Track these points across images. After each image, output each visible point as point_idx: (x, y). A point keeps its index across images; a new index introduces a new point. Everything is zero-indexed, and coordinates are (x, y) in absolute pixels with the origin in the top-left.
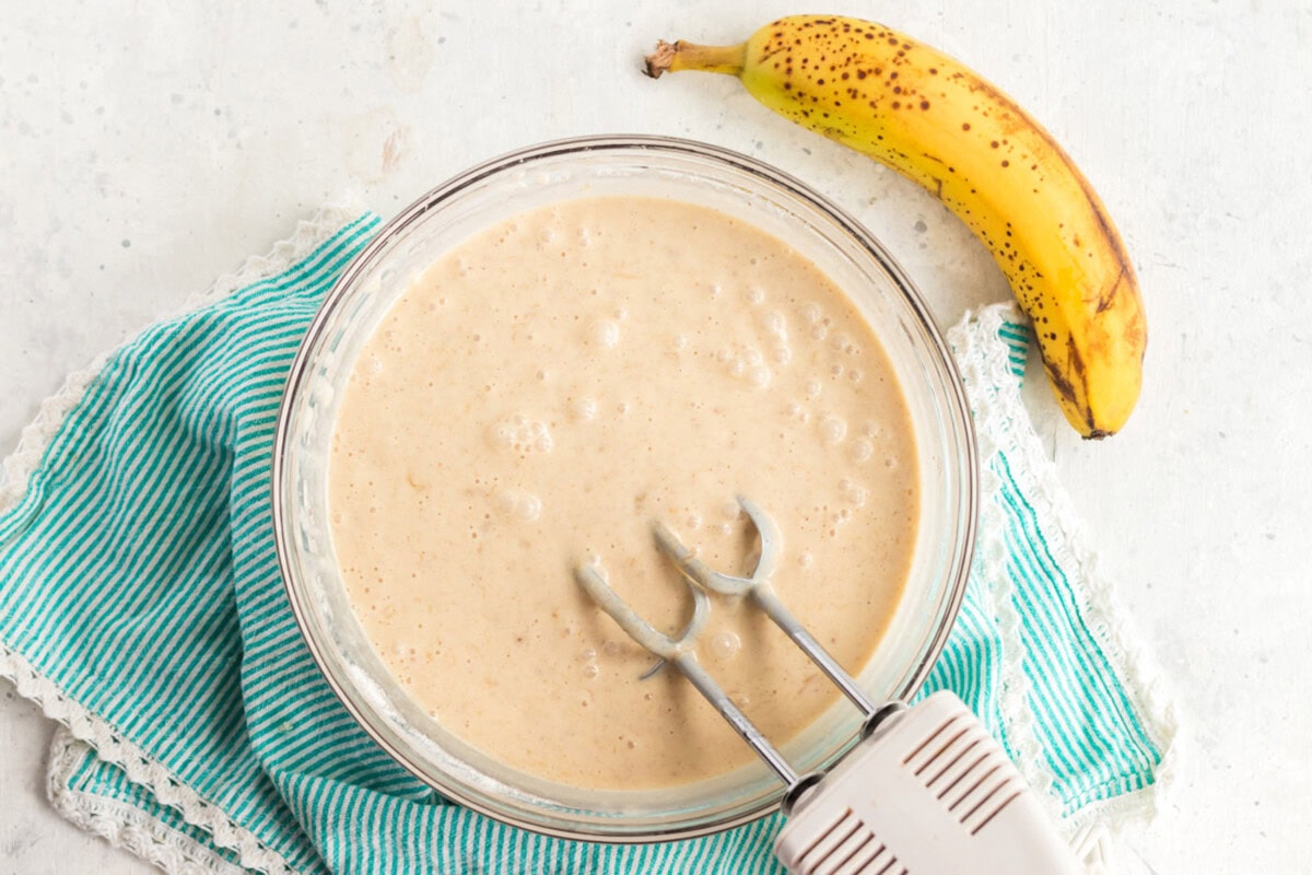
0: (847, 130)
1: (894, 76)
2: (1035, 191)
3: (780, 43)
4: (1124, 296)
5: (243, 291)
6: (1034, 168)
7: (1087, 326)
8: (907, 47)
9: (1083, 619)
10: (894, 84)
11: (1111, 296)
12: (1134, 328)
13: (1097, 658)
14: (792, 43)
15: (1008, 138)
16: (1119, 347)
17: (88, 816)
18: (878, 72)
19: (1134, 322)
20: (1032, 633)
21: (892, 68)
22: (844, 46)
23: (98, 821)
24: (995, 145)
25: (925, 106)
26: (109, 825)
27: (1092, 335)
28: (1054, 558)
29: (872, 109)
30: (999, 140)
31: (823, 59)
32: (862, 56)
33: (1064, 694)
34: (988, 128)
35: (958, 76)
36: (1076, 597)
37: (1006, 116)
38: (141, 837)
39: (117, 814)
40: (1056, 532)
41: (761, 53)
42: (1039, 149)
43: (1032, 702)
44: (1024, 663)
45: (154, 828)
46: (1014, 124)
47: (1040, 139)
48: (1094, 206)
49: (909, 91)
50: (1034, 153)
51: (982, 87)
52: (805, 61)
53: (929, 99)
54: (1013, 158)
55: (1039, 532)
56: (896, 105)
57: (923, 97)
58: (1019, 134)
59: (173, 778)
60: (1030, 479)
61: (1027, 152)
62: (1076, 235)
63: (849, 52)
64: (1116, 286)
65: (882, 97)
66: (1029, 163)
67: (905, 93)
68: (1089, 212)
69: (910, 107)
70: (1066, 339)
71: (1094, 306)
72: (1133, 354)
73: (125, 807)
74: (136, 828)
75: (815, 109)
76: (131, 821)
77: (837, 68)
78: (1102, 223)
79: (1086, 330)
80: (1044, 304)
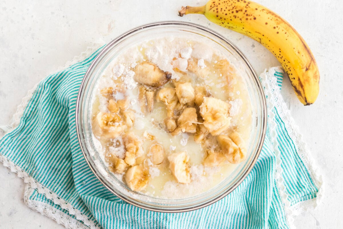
0: (234, 27)
1: (246, 11)
2: (286, 39)
3: (214, 5)
4: (313, 66)
5: (73, 66)
6: (286, 33)
7: (303, 75)
8: (249, 3)
9: (297, 153)
10: (246, 13)
11: (309, 66)
12: (316, 75)
13: (301, 163)
14: (218, 4)
15: (278, 26)
16: (312, 80)
17: (35, 207)
18: (241, 10)
19: (316, 73)
20: (283, 156)
21: (245, 9)
22: (232, 4)
23: (38, 208)
24: (275, 28)
25: (255, 19)
26: (40, 209)
27: (305, 78)
28: (290, 136)
29: (240, 21)
30: (276, 26)
31: (226, 8)
32: (237, 6)
33: (292, 173)
34: (272, 23)
35: (263, 10)
36: (295, 147)
37: (277, 20)
38: (49, 212)
39: (43, 206)
40: (290, 129)
41: (209, 8)
42: (287, 28)
43: (283, 175)
44: (281, 164)
45: (52, 210)
46: (279, 22)
47: (287, 25)
48: (303, 42)
49: (250, 15)
50: (285, 29)
51: (270, 12)
52: (222, 9)
53: (255, 17)
54: (280, 31)
55: (285, 129)
56: (247, 19)
57: (254, 16)
58: (281, 24)
59: (58, 197)
60: (283, 115)
61: (284, 29)
62: (298, 51)
63: (233, 5)
64: (310, 64)
65: (243, 17)
66: (284, 32)
67: (249, 15)
68: (302, 44)
69: (251, 19)
70: (298, 79)
71: (305, 69)
72: (316, 82)
73: (45, 204)
74: (48, 210)
75: (225, 22)
76: (46, 208)
77: (230, 10)
78: (305, 47)
79: (303, 76)
80: (291, 70)
